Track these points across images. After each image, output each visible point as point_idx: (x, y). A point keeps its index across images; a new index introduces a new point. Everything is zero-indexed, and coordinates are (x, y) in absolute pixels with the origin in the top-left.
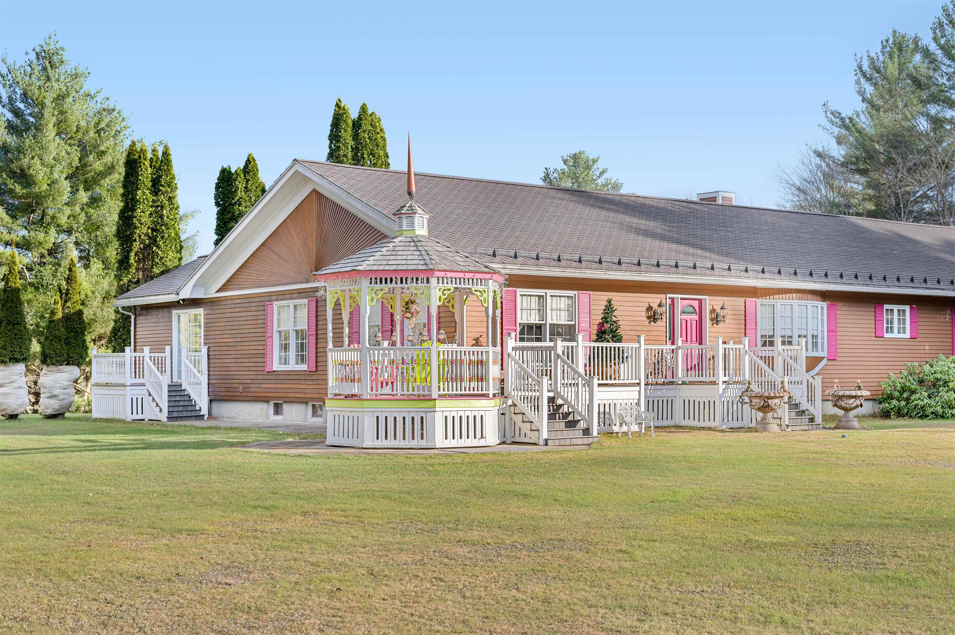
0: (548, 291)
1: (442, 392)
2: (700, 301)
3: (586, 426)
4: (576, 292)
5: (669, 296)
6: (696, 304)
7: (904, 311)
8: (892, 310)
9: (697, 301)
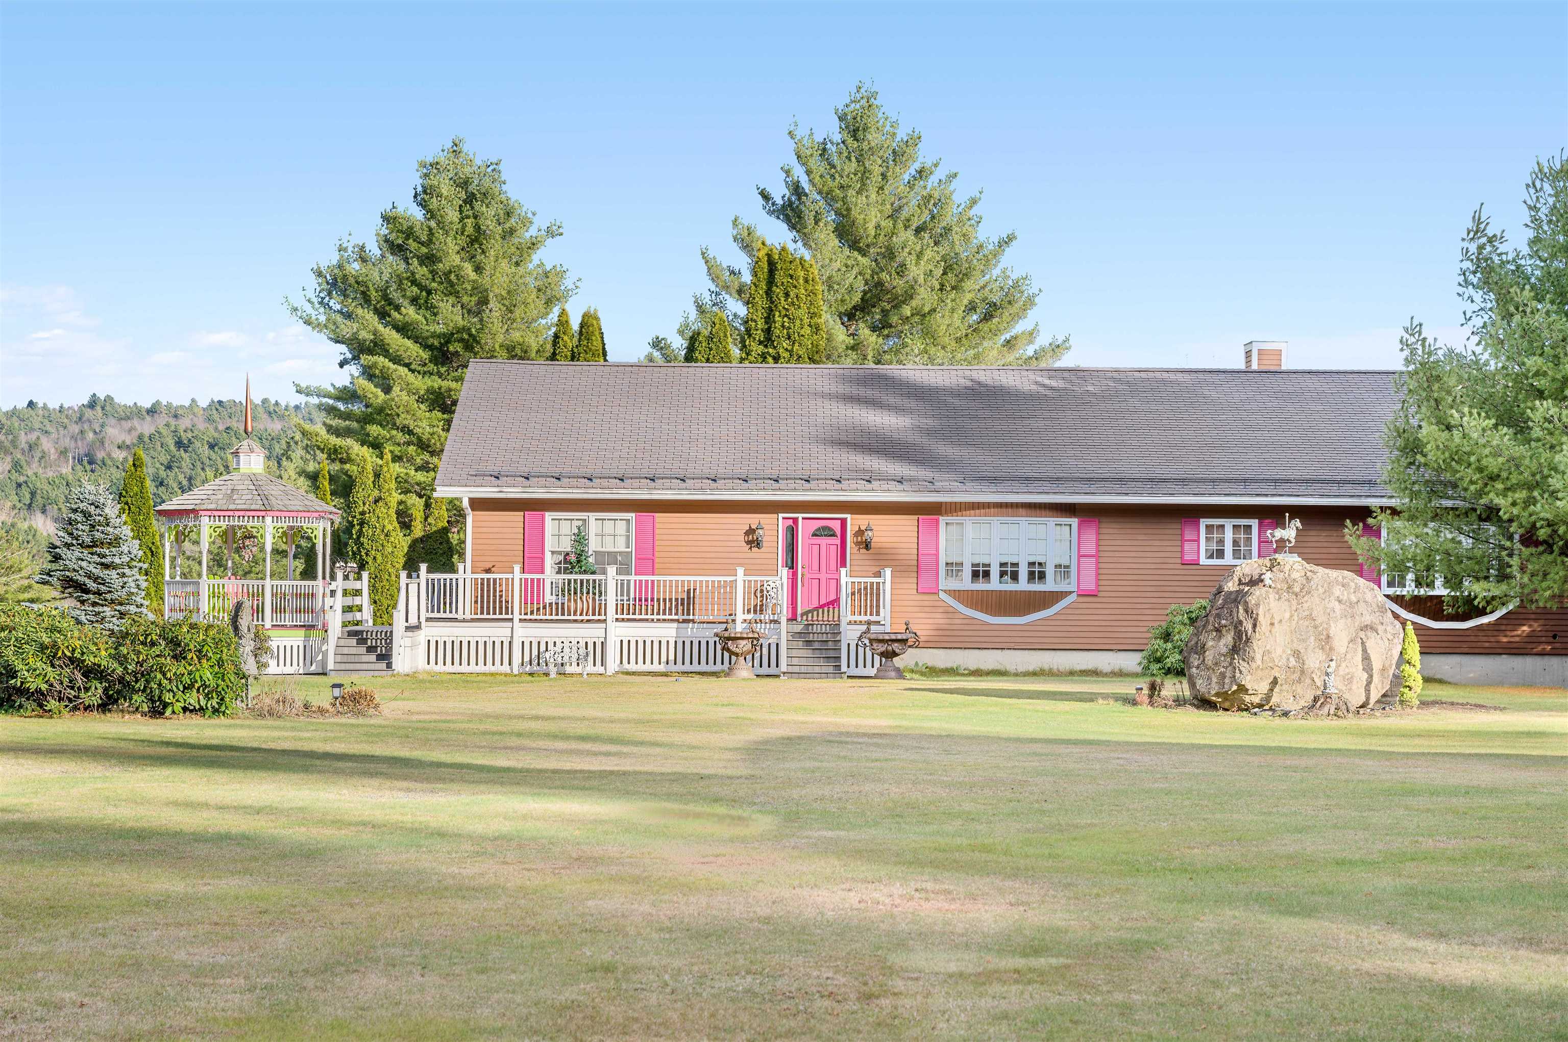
0: (590, 514)
2: (843, 522)
4: (633, 515)
5: (781, 515)
6: (836, 526)
7: (1248, 528)
8: (1223, 526)
9: (839, 521)
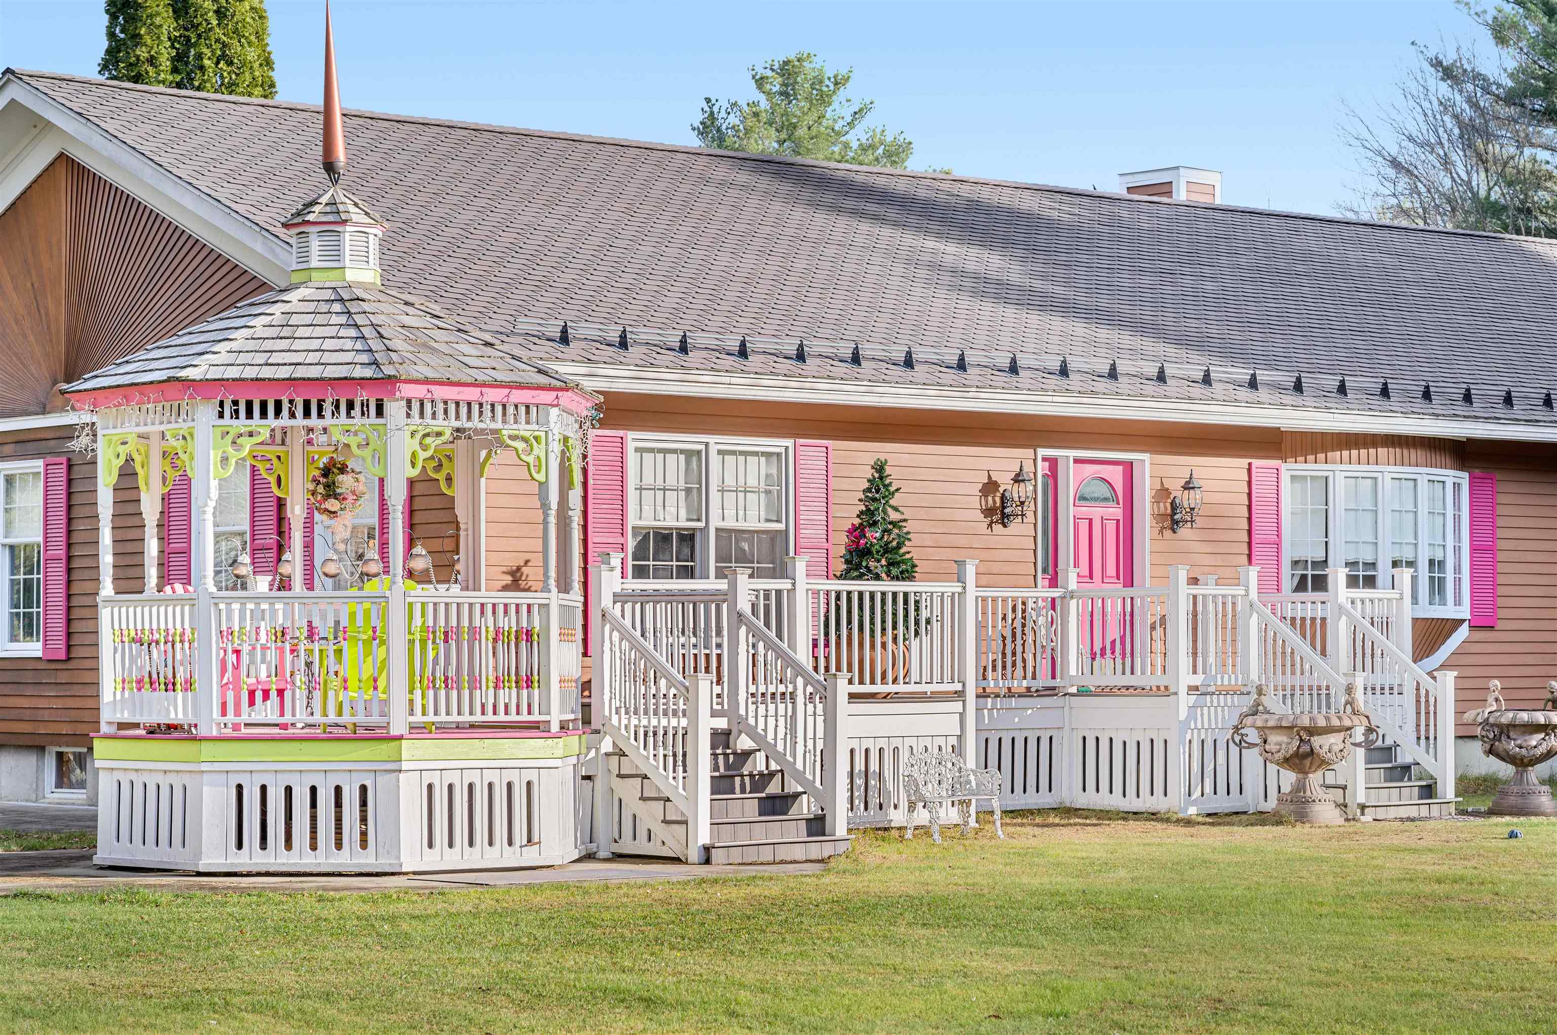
0: (712, 439)
1: (418, 718)
2: (1129, 467)
3: (815, 810)
4: (789, 442)
5: (1042, 452)
6: (1116, 475)
9: (1120, 468)
